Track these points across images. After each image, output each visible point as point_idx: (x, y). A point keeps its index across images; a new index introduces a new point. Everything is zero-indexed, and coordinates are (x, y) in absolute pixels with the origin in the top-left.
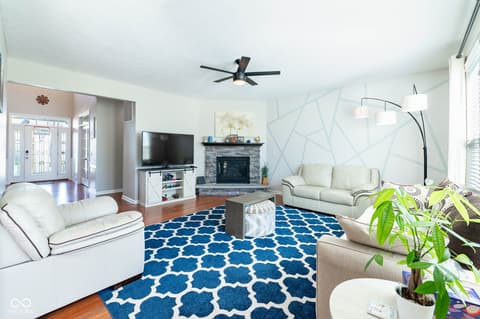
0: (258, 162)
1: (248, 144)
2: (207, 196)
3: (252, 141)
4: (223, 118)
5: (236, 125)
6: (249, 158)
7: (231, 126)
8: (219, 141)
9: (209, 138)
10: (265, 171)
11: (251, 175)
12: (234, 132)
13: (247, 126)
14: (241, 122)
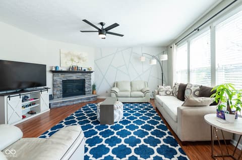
0: (90, 82)
1: (84, 72)
2: (57, 108)
3: (87, 70)
4: (66, 55)
5: (76, 59)
6: (84, 80)
7: (72, 60)
8: (64, 69)
9: (56, 68)
10: (94, 86)
11: (86, 90)
12: (75, 64)
13: (83, 61)
14: (79, 58)
